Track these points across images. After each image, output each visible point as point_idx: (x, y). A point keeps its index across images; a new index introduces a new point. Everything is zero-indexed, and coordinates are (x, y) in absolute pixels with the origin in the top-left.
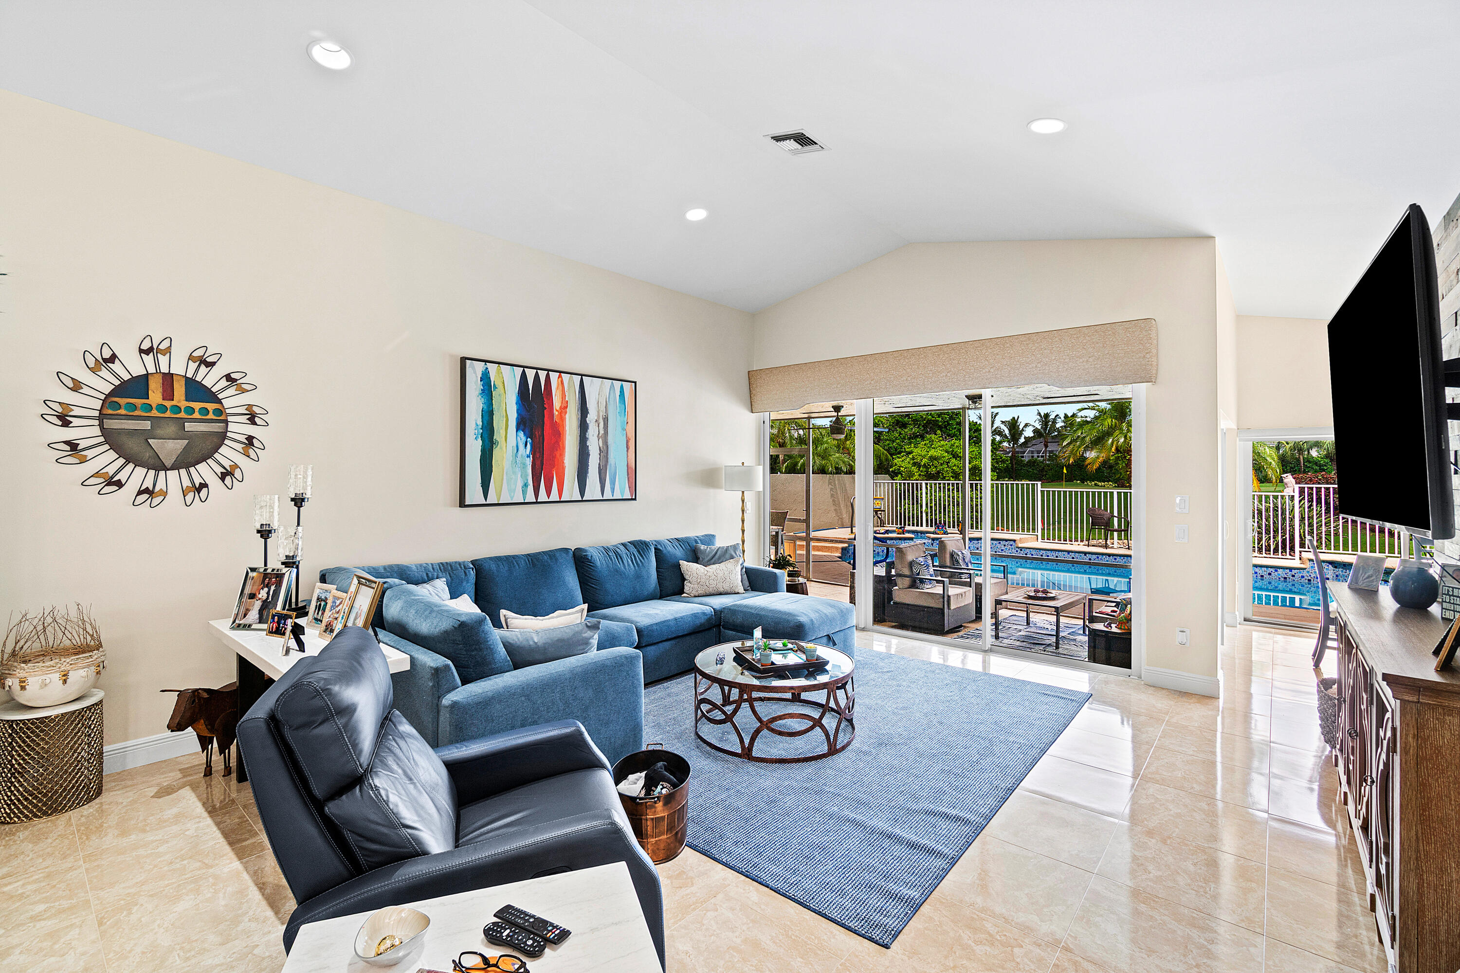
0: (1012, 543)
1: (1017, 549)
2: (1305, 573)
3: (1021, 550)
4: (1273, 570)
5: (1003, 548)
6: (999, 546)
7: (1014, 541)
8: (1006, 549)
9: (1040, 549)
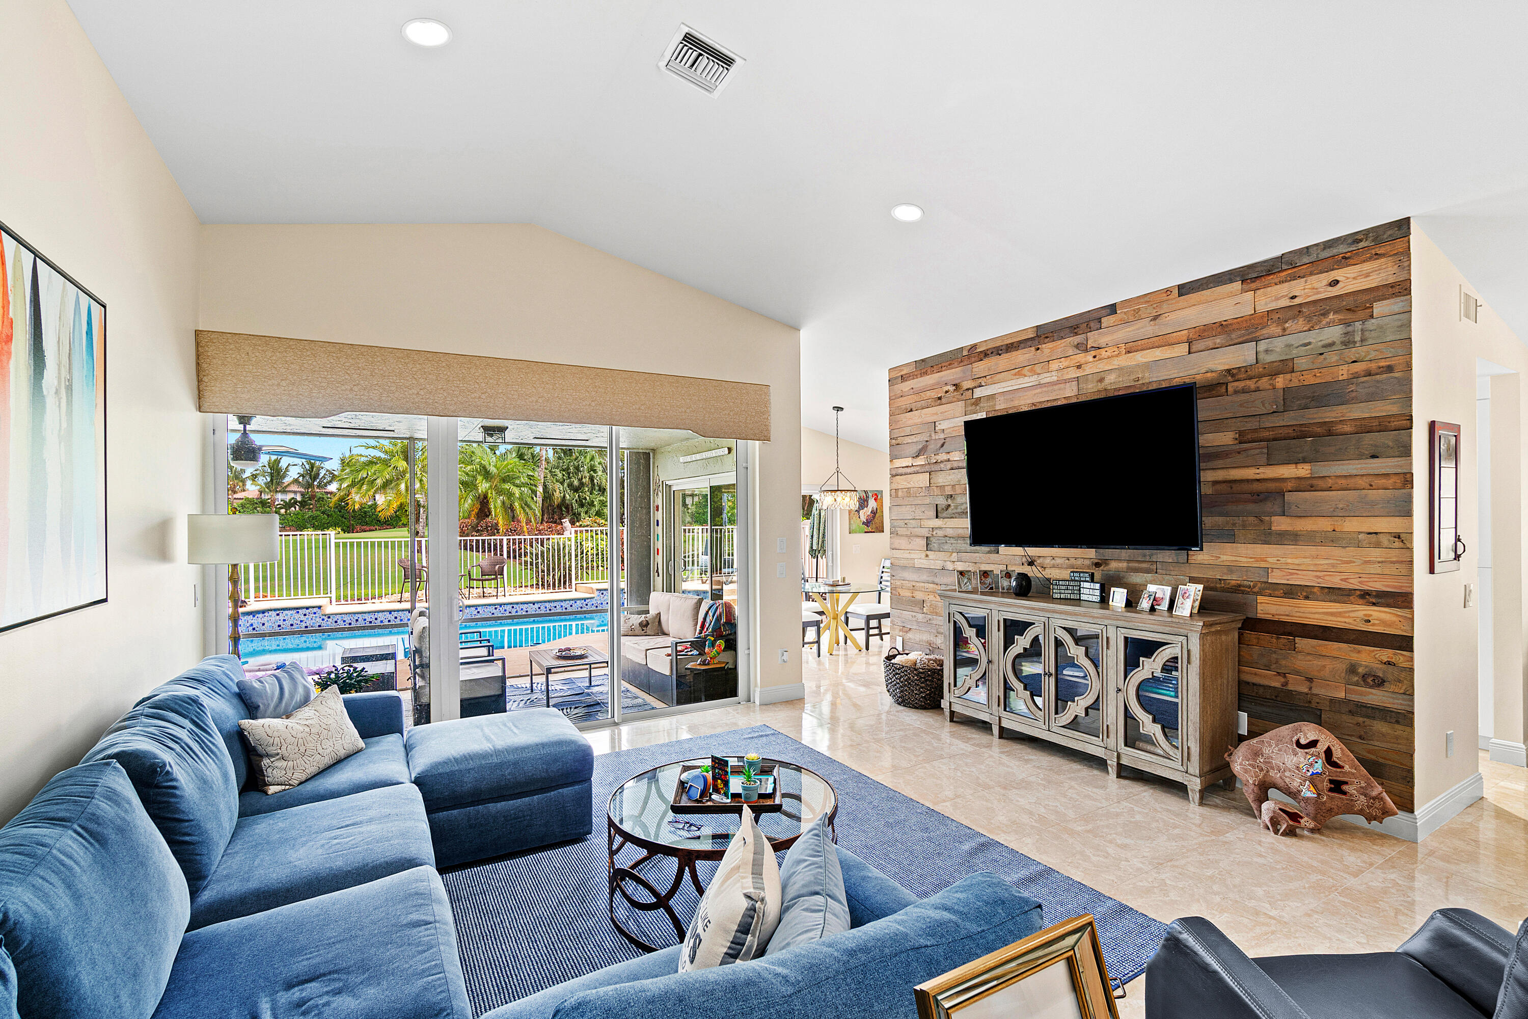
0: (315, 610)
1: (324, 617)
2: (594, 602)
3: (329, 617)
4: (573, 602)
5: (303, 618)
6: (297, 616)
7: (320, 607)
8: (307, 619)
9: (355, 613)
